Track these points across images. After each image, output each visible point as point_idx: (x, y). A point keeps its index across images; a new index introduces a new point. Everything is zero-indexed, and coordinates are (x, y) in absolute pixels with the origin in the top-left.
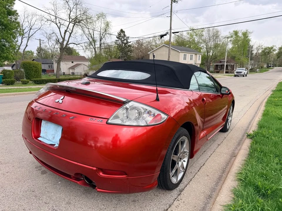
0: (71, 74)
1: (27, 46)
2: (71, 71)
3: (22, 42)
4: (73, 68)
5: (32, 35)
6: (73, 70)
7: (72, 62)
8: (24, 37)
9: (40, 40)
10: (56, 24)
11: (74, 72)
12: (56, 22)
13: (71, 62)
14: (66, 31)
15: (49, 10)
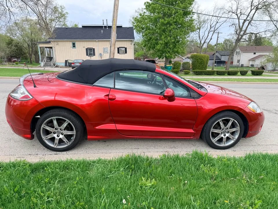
0: (250, 66)
1: (211, 39)
2: (251, 63)
3: (208, 36)
4: (253, 60)
5: (217, 28)
6: (253, 61)
7: (255, 53)
8: (211, 31)
9: (218, 33)
10: (237, 15)
11: (254, 64)
12: (237, 13)
13: (253, 53)
14: (245, 21)
15: (232, 2)
